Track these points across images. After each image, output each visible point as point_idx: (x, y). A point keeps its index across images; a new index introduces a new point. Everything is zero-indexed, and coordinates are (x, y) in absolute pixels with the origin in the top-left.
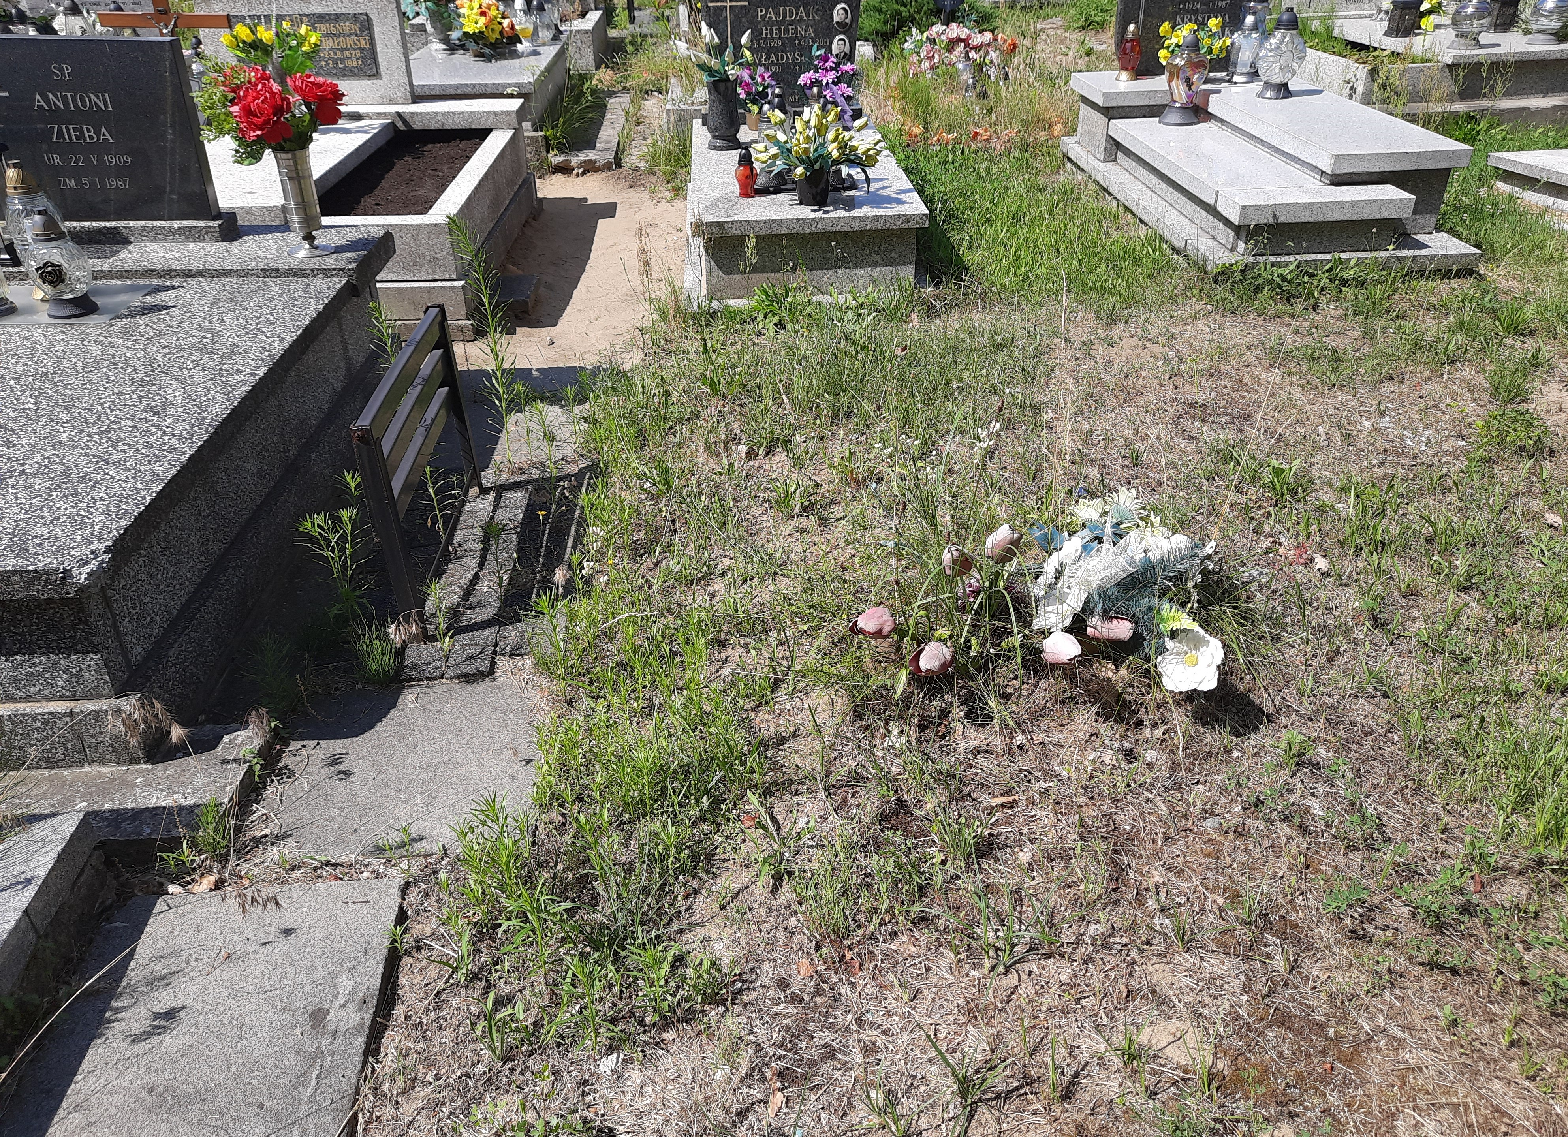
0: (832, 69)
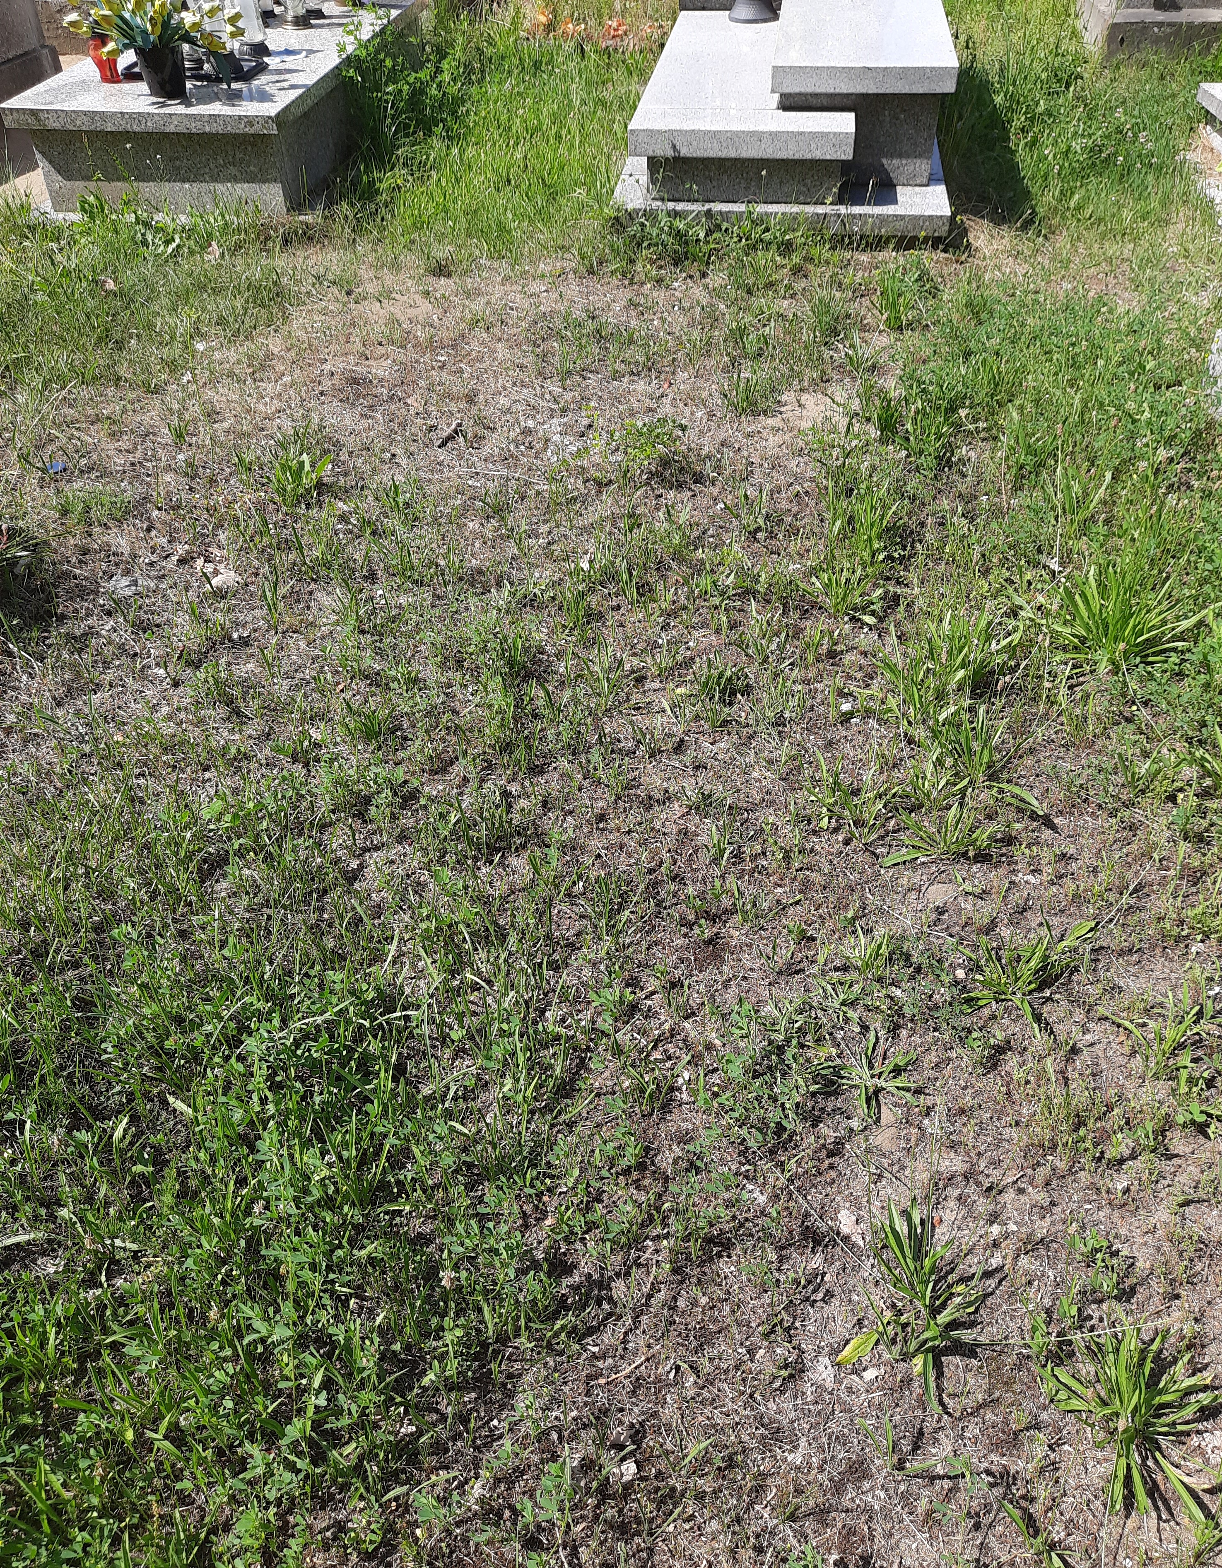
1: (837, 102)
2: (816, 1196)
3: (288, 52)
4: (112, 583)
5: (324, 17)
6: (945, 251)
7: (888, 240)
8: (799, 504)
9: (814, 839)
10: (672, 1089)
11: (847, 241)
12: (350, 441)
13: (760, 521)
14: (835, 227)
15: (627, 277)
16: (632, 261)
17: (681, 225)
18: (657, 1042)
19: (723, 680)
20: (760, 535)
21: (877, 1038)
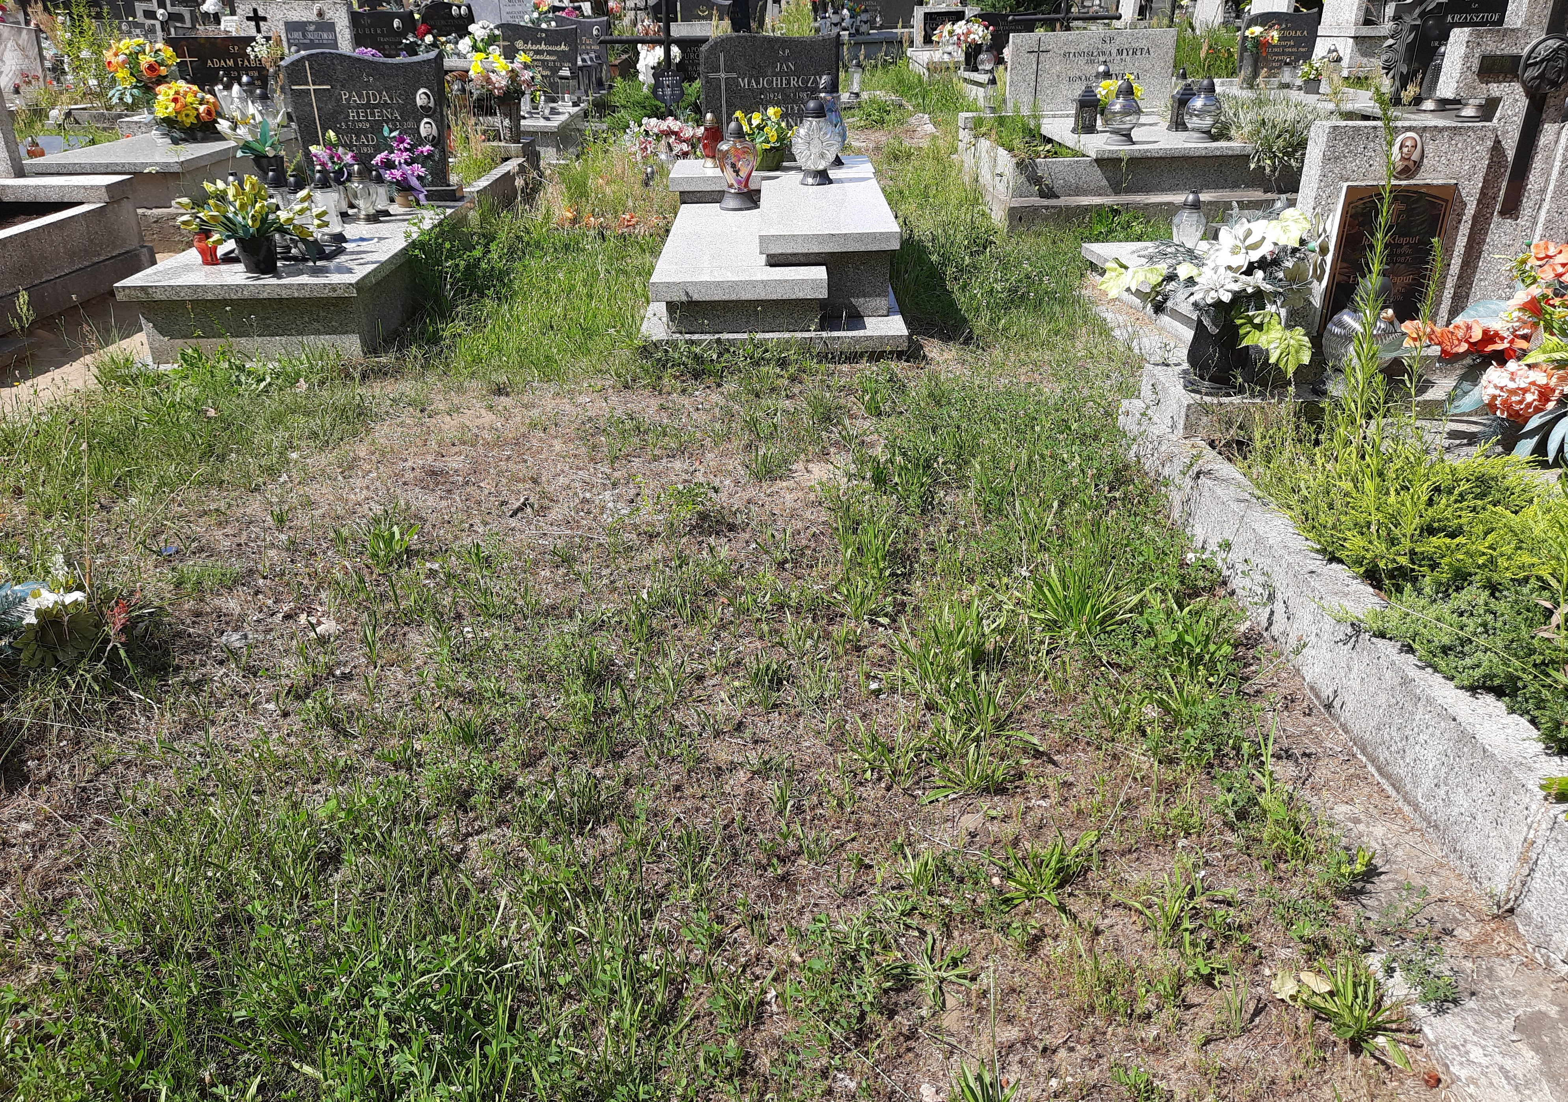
0: (406, 150)
1: (812, 259)
2: (899, 1075)
3: (362, 239)
4: (224, 638)
5: (391, 215)
6: (907, 361)
7: (862, 355)
8: (816, 541)
9: (861, 789)
10: (762, 1003)
11: (830, 356)
12: (432, 518)
13: (786, 554)
14: (819, 347)
15: (657, 389)
16: (660, 378)
17: (698, 350)
18: (745, 967)
19: (770, 672)
20: (787, 566)
21: (934, 940)
